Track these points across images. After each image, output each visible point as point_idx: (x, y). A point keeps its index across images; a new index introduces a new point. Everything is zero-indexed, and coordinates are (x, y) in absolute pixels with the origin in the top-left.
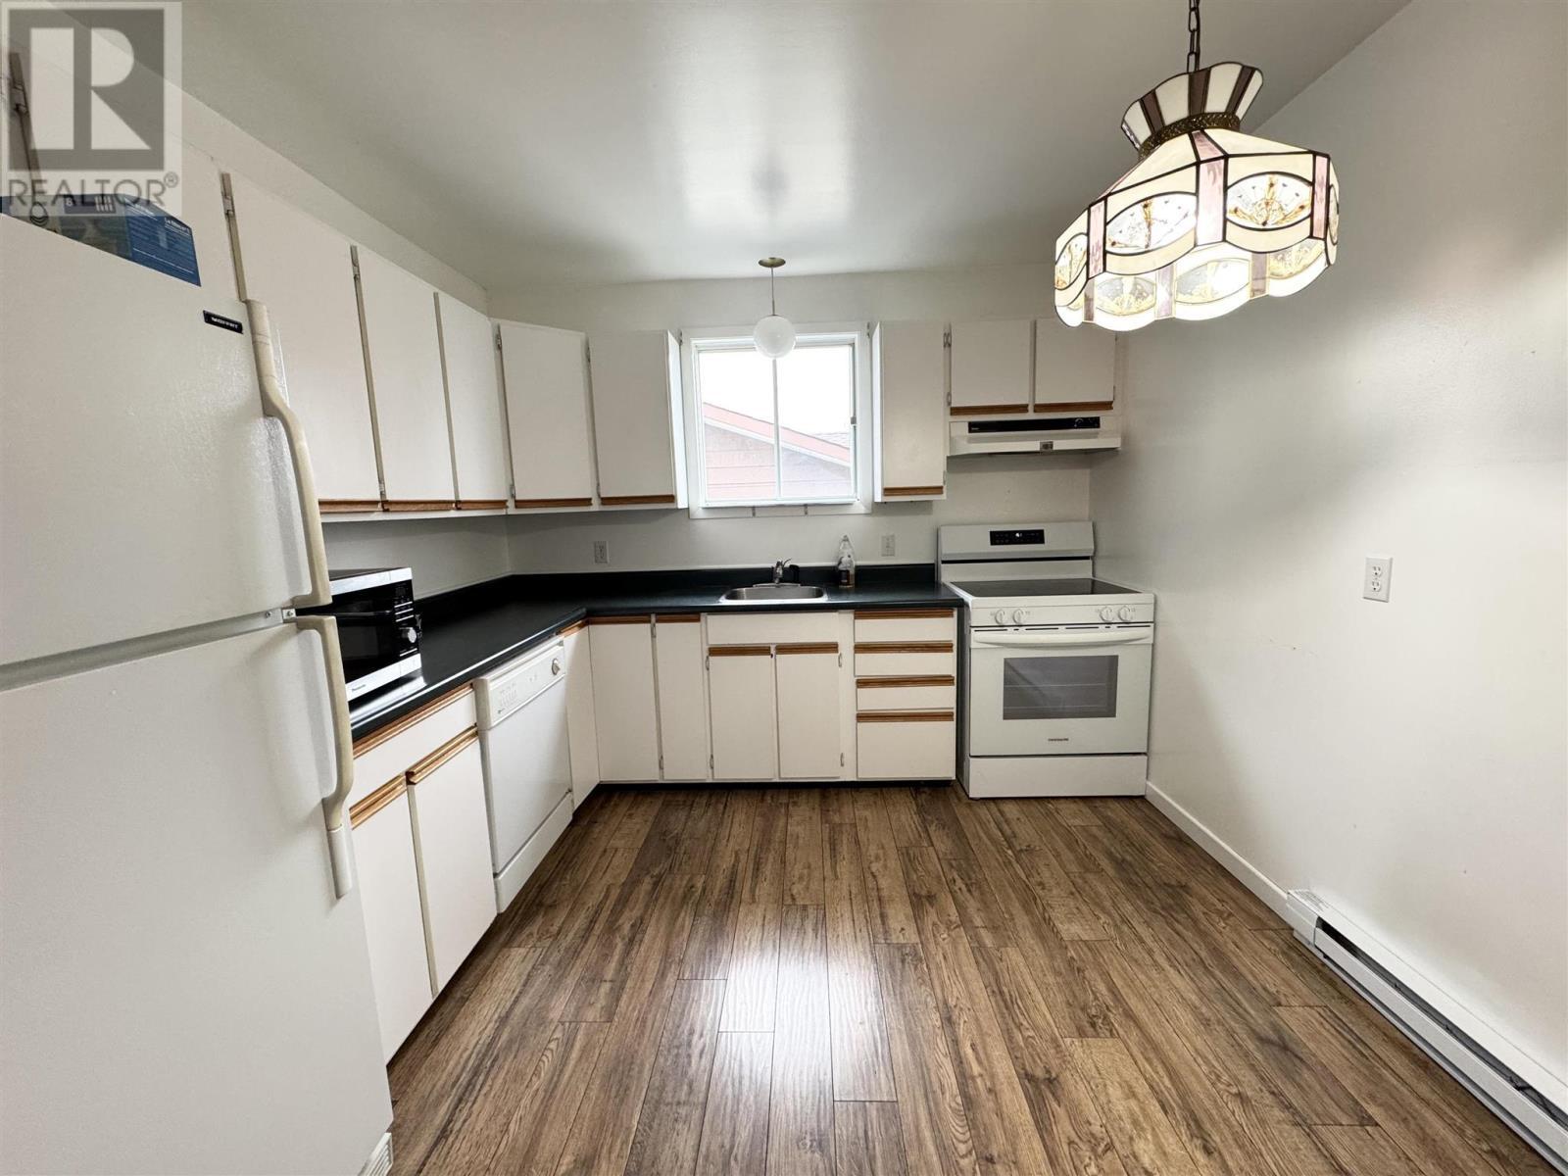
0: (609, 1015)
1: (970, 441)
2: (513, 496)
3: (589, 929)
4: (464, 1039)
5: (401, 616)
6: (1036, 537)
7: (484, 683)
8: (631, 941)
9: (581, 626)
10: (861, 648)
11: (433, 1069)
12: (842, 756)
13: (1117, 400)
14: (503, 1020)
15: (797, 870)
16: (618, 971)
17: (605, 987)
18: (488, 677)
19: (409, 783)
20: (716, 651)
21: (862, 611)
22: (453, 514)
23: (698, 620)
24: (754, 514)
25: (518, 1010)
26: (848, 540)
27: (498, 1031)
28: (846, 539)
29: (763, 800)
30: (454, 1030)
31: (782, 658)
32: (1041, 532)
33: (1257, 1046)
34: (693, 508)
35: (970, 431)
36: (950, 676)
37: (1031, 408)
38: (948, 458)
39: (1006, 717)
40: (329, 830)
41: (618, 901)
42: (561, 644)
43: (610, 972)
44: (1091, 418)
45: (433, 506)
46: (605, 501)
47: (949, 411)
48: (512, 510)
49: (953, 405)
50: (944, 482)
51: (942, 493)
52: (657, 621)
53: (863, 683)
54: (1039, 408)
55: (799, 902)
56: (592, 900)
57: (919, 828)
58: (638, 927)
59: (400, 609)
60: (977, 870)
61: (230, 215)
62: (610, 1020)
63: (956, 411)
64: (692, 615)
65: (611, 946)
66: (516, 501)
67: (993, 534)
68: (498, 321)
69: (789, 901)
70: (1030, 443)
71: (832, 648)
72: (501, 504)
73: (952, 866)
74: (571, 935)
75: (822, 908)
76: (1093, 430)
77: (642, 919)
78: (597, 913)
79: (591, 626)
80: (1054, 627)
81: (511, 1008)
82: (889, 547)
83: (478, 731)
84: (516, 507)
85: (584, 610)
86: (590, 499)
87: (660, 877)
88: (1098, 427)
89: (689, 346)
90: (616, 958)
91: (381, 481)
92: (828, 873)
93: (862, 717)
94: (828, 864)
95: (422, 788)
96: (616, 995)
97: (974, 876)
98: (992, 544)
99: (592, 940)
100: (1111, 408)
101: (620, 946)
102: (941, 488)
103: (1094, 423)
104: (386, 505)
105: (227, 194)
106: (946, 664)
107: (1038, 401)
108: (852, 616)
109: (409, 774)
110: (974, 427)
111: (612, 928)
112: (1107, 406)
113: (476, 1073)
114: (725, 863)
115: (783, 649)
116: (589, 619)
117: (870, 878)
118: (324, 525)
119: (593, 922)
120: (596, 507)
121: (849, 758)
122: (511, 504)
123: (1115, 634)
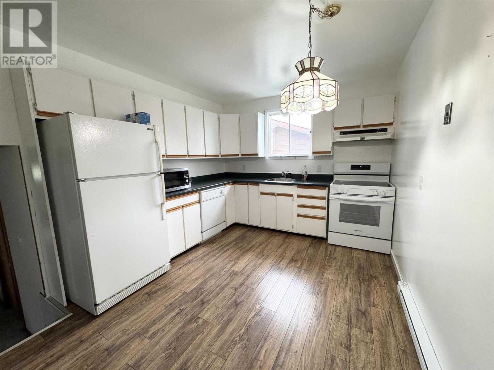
0: (213, 261)
1: (341, 138)
2: (221, 154)
3: (219, 248)
4: (189, 258)
5: (186, 177)
6: (368, 167)
7: (201, 192)
8: (225, 252)
9: (232, 184)
10: (299, 196)
11: (182, 260)
12: (293, 225)
13: (395, 121)
14: (196, 257)
15: (268, 248)
16: (219, 256)
17: (215, 257)
18: (202, 191)
19: (183, 208)
20: (262, 193)
21: (300, 186)
22: (205, 158)
23: (258, 185)
24: (281, 159)
25: (199, 257)
26: (306, 167)
27: (195, 258)
28: (305, 166)
29: (272, 233)
30: (188, 256)
31: (278, 197)
32: (370, 166)
33: (355, 310)
34: (266, 157)
35: (340, 134)
36: (325, 207)
37: (361, 127)
38: (333, 143)
39: (340, 221)
40: (162, 208)
41: (227, 245)
42: (224, 187)
43: (217, 255)
44: (384, 129)
45: (200, 156)
46: (242, 155)
47: (333, 129)
48: (220, 157)
49: (335, 127)
50: (331, 150)
51: (330, 153)
52: (249, 185)
53: (299, 206)
54: (364, 126)
55: (264, 254)
56: (221, 244)
57: (307, 247)
58: (227, 250)
59: (185, 176)
60: (314, 258)
61: (162, 106)
62: (213, 262)
63: (336, 129)
64: (257, 184)
65: (221, 252)
66: (221, 155)
67: (352, 166)
68: (219, 114)
69: (261, 253)
70: (357, 137)
71: (291, 195)
72: (218, 156)
73: (308, 256)
74: (214, 248)
75: (268, 256)
76: (385, 132)
77: (229, 249)
78: (222, 246)
79: (235, 185)
80: (357, 195)
81: (199, 256)
82: (319, 169)
83: (199, 202)
84: (221, 156)
85: (233, 181)
86: (239, 155)
87: (238, 243)
88: (387, 131)
89: (267, 114)
90: (220, 254)
91: (188, 151)
92: (275, 250)
93: (299, 216)
94: (277, 249)
95: (185, 209)
96: (216, 259)
97: (312, 259)
98: (351, 169)
99: (218, 250)
100: (392, 125)
101: (222, 252)
102: (330, 152)
103: (385, 130)
104: (189, 156)
105: (162, 103)
106: (323, 203)
107: (364, 124)
108: (297, 187)
109: (183, 206)
110: (341, 133)
111: (222, 249)
112: (391, 124)
113: (188, 263)
114: (253, 243)
115: (279, 195)
116: (234, 183)
117: (284, 253)
118: (163, 160)
119: (220, 247)
120: (240, 156)
121: (295, 226)
122: (220, 156)
123: (379, 199)
